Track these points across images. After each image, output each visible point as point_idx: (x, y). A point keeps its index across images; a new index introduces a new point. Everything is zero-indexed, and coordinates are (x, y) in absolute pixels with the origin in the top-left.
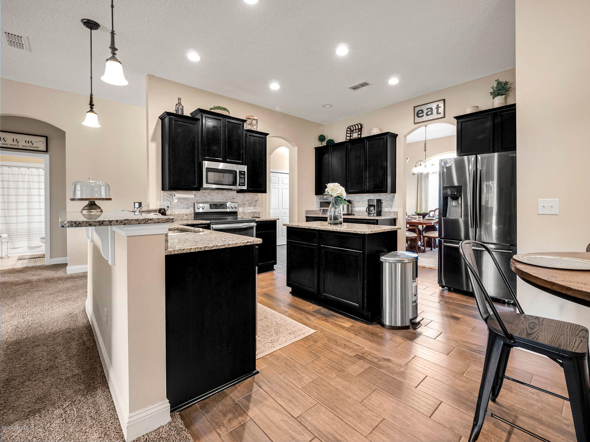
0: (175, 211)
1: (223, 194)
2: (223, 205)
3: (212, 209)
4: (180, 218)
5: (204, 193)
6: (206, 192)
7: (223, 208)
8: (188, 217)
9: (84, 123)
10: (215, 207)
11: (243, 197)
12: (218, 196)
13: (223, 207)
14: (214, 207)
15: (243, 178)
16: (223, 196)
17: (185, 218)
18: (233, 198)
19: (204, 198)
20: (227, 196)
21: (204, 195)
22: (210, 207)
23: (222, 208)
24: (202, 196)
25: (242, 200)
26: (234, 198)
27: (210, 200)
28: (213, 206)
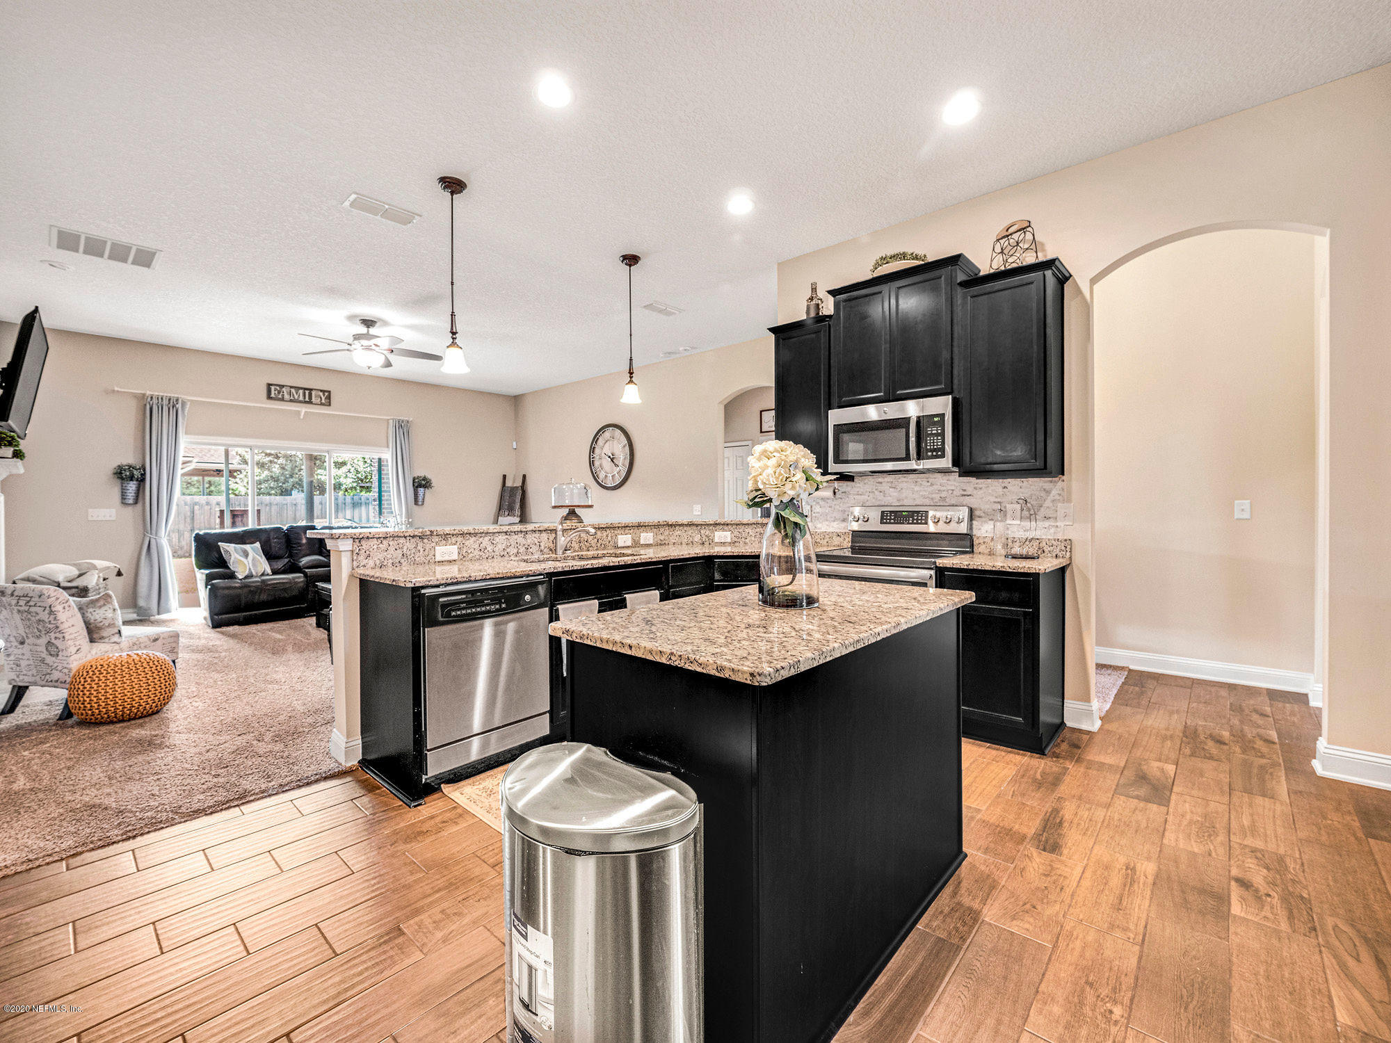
0: (819, 525)
1: (932, 485)
2: (917, 516)
3: (886, 523)
4: (826, 540)
5: (881, 483)
6: (886, 479)
7: (917, 523)
8: (841, 539)
9: (622, 401)
10: (894, 519)
11: (1000, 490)
12: (917, 488)
13: (917, 520)
14: (890, 519)
15: (937, 435)
16: (932, 488)
17: (836, 543)
18: (965, 493)
19: (880, 496)
20: (944, 488)
21: (880, 488)
22: (882, 518)
23: (913, 523)
24: (876, 492)
25: (996, 500)
26: (969, 493)
27: (895, 500)
28: (891, 516)
